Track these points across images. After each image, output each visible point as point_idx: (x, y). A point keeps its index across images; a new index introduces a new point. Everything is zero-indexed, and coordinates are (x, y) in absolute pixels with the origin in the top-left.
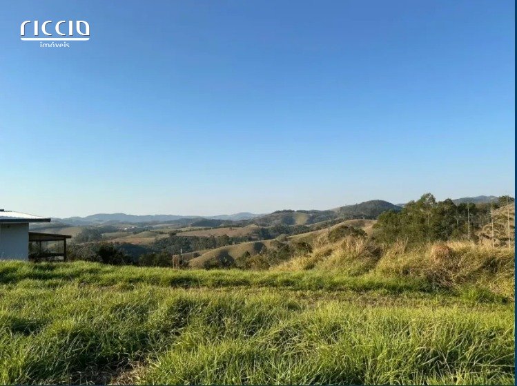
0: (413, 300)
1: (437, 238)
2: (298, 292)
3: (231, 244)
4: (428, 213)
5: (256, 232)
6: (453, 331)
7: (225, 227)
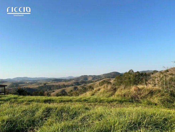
0: (127, 105)
1: (134, 84)
2: (89, 104)
3: (66, 87)
4: (131, 76)
5: (75, 83)
6: (140, 115)
7: (63, 81)
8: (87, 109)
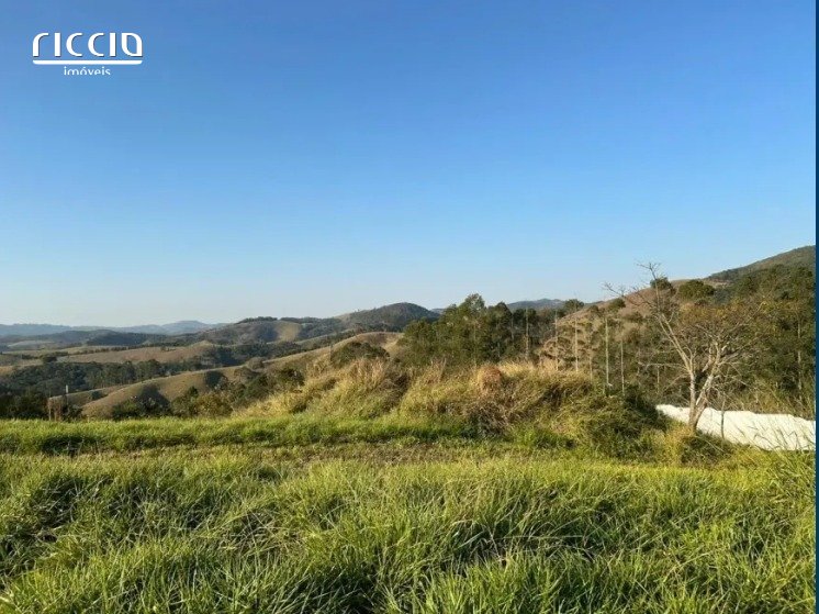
0: (452, 449)
1: (486, 358)
2: (279, 450)
3: (163, 374)
4: (475, 322)
5: (211, 353)
6: (503, 493)
7: (152, 346)
8: (266, 475)
